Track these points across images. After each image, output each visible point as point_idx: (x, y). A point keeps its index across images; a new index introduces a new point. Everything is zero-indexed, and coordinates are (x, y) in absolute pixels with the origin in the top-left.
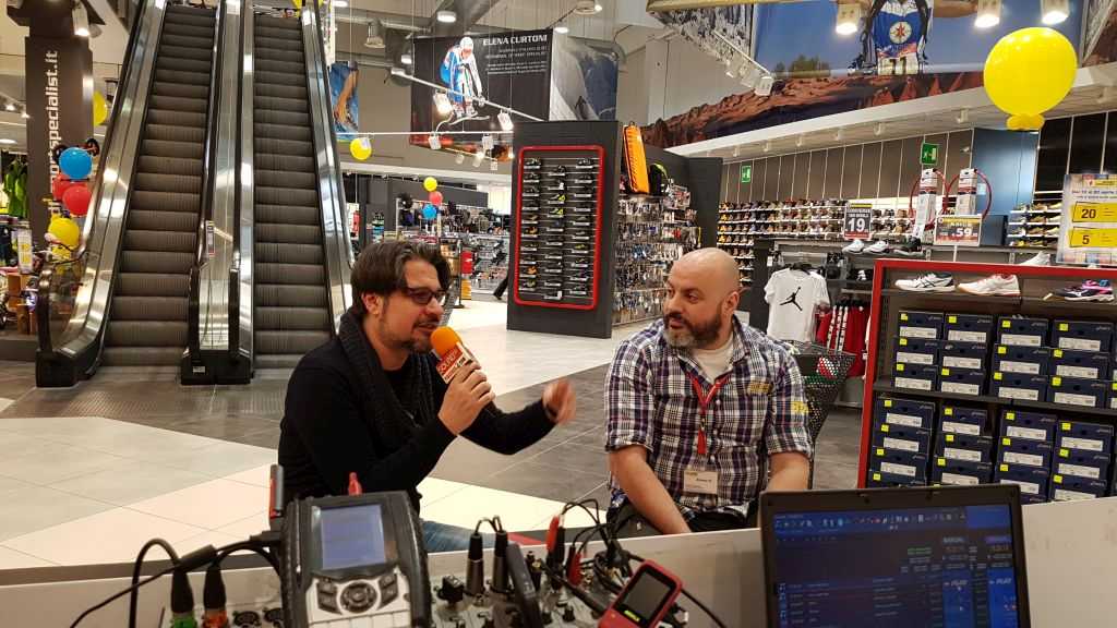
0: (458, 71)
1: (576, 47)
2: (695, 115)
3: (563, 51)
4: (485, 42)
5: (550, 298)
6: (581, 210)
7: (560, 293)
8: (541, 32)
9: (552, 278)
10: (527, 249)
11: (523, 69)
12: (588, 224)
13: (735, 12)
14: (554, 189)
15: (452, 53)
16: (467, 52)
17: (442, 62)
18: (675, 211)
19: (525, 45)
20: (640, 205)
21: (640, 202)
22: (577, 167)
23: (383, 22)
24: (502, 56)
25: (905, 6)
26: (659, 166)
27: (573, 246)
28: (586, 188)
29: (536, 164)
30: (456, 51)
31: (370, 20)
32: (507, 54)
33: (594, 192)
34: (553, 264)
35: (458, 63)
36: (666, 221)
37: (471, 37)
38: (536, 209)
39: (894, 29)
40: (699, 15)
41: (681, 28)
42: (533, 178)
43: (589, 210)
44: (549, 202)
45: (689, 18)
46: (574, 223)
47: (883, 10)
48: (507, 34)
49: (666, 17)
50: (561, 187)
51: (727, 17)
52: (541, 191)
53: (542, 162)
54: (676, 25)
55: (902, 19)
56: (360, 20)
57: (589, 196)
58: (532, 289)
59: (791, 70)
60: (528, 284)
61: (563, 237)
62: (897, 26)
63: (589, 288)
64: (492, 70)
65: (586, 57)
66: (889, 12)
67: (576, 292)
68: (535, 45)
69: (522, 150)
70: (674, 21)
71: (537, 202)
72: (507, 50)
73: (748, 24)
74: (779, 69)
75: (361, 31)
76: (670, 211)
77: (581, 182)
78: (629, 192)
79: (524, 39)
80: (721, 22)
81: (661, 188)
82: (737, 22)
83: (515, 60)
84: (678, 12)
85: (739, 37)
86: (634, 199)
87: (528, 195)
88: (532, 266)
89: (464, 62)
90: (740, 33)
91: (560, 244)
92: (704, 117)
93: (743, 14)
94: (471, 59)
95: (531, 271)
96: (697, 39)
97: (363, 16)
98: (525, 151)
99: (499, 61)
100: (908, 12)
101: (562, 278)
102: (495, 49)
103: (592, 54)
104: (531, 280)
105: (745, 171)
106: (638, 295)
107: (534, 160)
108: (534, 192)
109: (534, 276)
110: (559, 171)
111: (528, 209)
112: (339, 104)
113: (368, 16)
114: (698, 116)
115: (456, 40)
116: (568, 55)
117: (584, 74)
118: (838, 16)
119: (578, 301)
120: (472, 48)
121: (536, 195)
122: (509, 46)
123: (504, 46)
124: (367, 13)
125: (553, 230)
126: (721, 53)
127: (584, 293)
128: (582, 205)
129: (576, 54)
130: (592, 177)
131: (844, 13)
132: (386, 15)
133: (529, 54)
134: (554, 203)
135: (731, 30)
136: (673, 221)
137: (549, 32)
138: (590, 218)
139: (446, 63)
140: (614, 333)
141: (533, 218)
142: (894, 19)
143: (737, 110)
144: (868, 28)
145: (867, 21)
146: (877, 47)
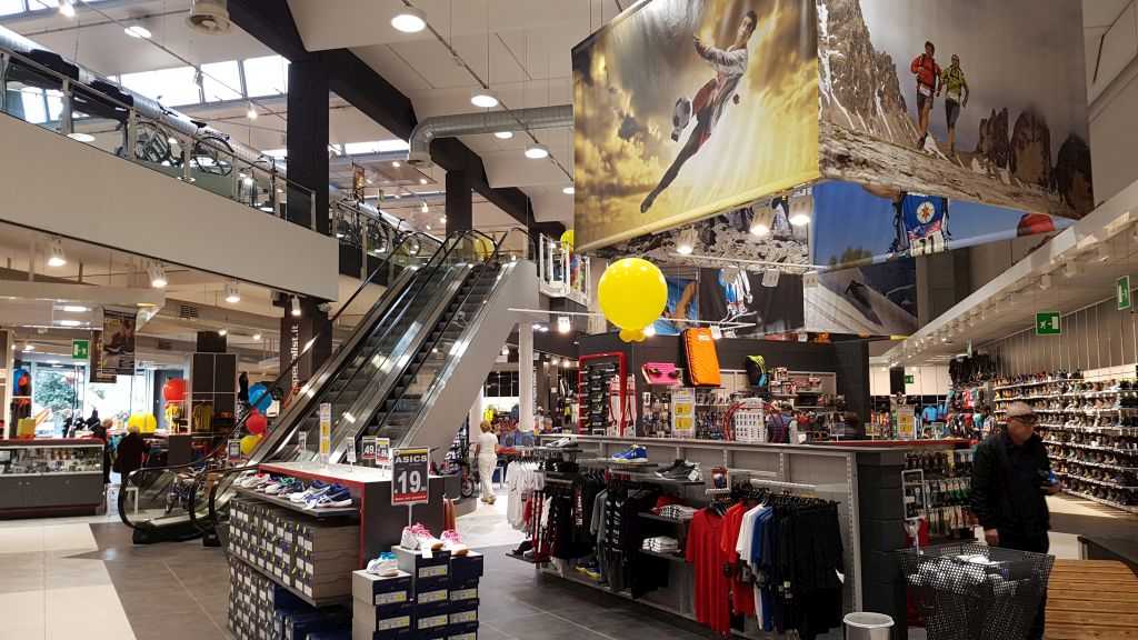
29: (586, 370)
39: (919, 211)
42: (586, 381)
50: (599, 387)
53: (591, 368)
59: (842, 261)
62: (922, 207)
74: (833, 262)
110: (597, 374)
144: (899, 212)
145: (898, 206)
146: (908, 230)
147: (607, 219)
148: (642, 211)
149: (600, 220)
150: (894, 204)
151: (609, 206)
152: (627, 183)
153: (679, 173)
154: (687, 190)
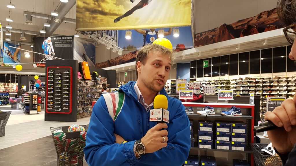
0: (47, 46)
1: (81, 41)
2: (116, 59)
3: (77, 42)
4: (55, 39)
5: (57, 111)
6: (66, 85)
7: (60, 109)
8: (71, 36)
9: (58, 105)
10: (50, 96)
11: (65, 46)
12: (68, 89)
13: (110, 33)
14: (57, 79)
15: (45, 42)
16: (49, 41)
17: (42, 44)
18: (102, 84)
19: (66, 40)
20: (89, 83)
21: (89, 82)
22: (64, 72)
23: (25, 33)
24: (60, 42)
25: (153, 33)
26: (96, 72)
27: (64, 95)
28: (67, 79)
29: (52, 72)
30: (46, 41)
31: (22, 32)
32: (61, 42)
33: (69, 80)
34: (58, 101)
35: (47, 44)
36: (99, 87)
37: (51, 37)
38: (52, 84)
39: (151, 39)
40: (96, 33)
41: (90, 36)
42: (51, 76)
43: (68, 85)
44: (56, 83)
45: (92, 33)
46: (64, 89)
47: (148, 34)
48: (61, 37)
49: (84, 33)
50: (60, 78)
51: (107, 34)
52: (54, 79)
53: (54, 71)
54: (88, 35)
55: (153, 36)
56: (19, 32)
57: (68, 81)
58: (52, 108)
59: (127, 48)
60: (50, 107)
61: (61, 93)
62: (152, 38)
63: (69, 107)
64: (57, 46)
65: (85, 43)
66: (149, 34)
67: (65, 109)
68: (68, 39)
69: (48, 67)
70: (87, 34)
71: (53, 83)
72: (61, 41)
73: (115, 36)
74: (124, 48)
75: (19, 35)
76: (100, 84)
77: (66, 77)
78: (84, 79)
79: (66, 38)
80: (105, 35)
81: (96, 78)
82: (111, 35)
83: (63, 43)
84: (88, 31)
85: (112, 39)
86: (87, 81)
87: (50, 81)
88: (51, 101)
89: (49, 44)
90: (112, 38)
91: (60, 95)
92: (118, 60)
93: (113, 33)
94: (51, 43)
95: (51, 103)
96: (97, 39)
97: (19, 31)
98: (49, 68)
99: (59, 43)
100: (154, 34)
101: (61, 105)
102: (57, 41)
103: (87, 43)
104: (51, 106)
105: (126, 73)
106: (88, 108)
107: (52, 71)
108: (52, 80)
109: (52, 104)
110: (59, 74)
111: (50, 84)
112: (14, 55)
113: (21, 31)
114: (117, 59)
115: (46, 38)
116: (79, 43)
117: (85, 48)
118: (126, 34)
119: (65, 111)
120: (51, 40)
121: (52, 81)
122: (62, 40)
123: (60, 40)
124: (21, 30)
125: (58, 91)
126: (106, 43)
127: (67, 109)
128: (66, 83)
129: (82, 43)
130: (69, 75)
131: (127, 34)
132: (26, 31)
133: (67, 42)
134: (58, 83)
135: (109, 37)
136: (102, 87)
137: (73, 37)
138: (69, 87)
139: (43, 44)
140: (77, 120)
141: (51, 87)
142: (151, 36)
143: (126, 58)
144: (145, 38)
145: (145, 36)
146: (147, 43)
147: (95, 21)
148: (114, 22)
149: (91, 21)
150: (144, 36)
151: (97, 17)
152: (107, 11)
153: (134, 13)
154: (137, 19)
